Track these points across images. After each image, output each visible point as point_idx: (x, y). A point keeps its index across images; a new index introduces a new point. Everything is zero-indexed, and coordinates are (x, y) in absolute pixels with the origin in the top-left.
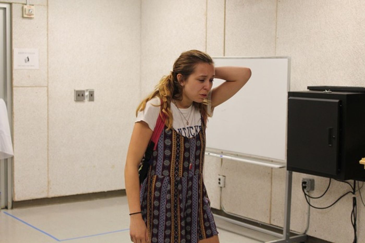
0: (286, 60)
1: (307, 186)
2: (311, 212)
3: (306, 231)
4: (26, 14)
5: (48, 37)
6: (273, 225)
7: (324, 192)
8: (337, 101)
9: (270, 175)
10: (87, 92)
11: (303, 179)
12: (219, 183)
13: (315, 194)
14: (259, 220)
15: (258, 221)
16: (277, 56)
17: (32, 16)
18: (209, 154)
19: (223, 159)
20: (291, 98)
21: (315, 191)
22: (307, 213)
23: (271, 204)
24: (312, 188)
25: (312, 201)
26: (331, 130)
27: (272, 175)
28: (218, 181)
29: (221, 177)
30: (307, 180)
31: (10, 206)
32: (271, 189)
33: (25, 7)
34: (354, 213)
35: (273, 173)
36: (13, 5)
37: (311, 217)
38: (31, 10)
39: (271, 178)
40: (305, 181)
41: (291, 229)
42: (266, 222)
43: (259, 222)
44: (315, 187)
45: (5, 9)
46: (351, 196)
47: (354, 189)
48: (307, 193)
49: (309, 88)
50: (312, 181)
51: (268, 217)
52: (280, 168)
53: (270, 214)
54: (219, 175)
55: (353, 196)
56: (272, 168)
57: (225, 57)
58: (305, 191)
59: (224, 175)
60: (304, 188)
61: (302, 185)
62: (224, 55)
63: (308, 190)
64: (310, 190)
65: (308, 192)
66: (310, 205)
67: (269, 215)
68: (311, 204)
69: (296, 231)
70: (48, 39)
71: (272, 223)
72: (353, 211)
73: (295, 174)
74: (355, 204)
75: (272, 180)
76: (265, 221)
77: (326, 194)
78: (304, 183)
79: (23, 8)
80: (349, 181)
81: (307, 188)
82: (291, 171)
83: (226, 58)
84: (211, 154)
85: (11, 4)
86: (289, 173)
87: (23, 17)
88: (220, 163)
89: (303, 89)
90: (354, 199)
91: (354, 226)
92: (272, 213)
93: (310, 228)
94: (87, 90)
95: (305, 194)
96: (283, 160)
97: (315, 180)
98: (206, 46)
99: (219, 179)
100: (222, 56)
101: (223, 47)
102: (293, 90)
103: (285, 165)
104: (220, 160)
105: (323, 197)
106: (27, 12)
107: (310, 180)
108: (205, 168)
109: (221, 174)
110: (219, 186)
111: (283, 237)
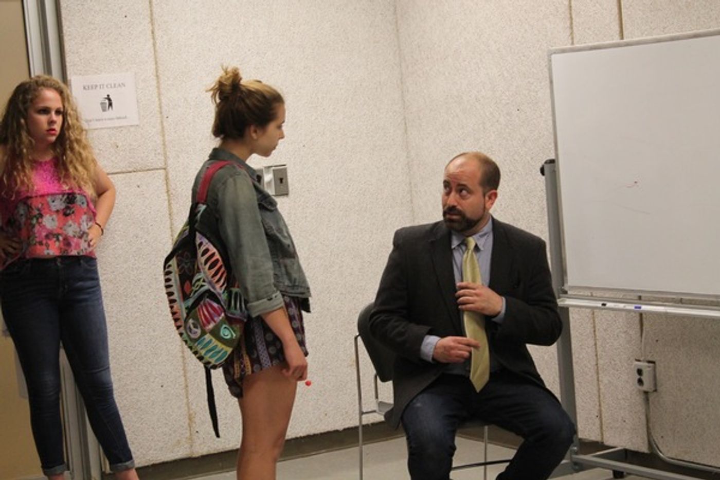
5: (154, 38)
10: (268, 172)
12: (640, 382)
18: (604, 305)
19: (644, 316)
28: (637, 376)
29: (643, 365)
54: (639, 361)
57: (625, 40)
59: (651, 359)
62: (622, 38)
70: (154, 45)
83: (628, 44)
84: (609, 305)
88: (637, 328)
94: (268, 169)
98: (571, 18)
99: (640, 372)
100: (617, 40)
101: (617, 17)
104: (637, 319)
108: (599, 344)
109: (642, 359)
110: (639, 391)
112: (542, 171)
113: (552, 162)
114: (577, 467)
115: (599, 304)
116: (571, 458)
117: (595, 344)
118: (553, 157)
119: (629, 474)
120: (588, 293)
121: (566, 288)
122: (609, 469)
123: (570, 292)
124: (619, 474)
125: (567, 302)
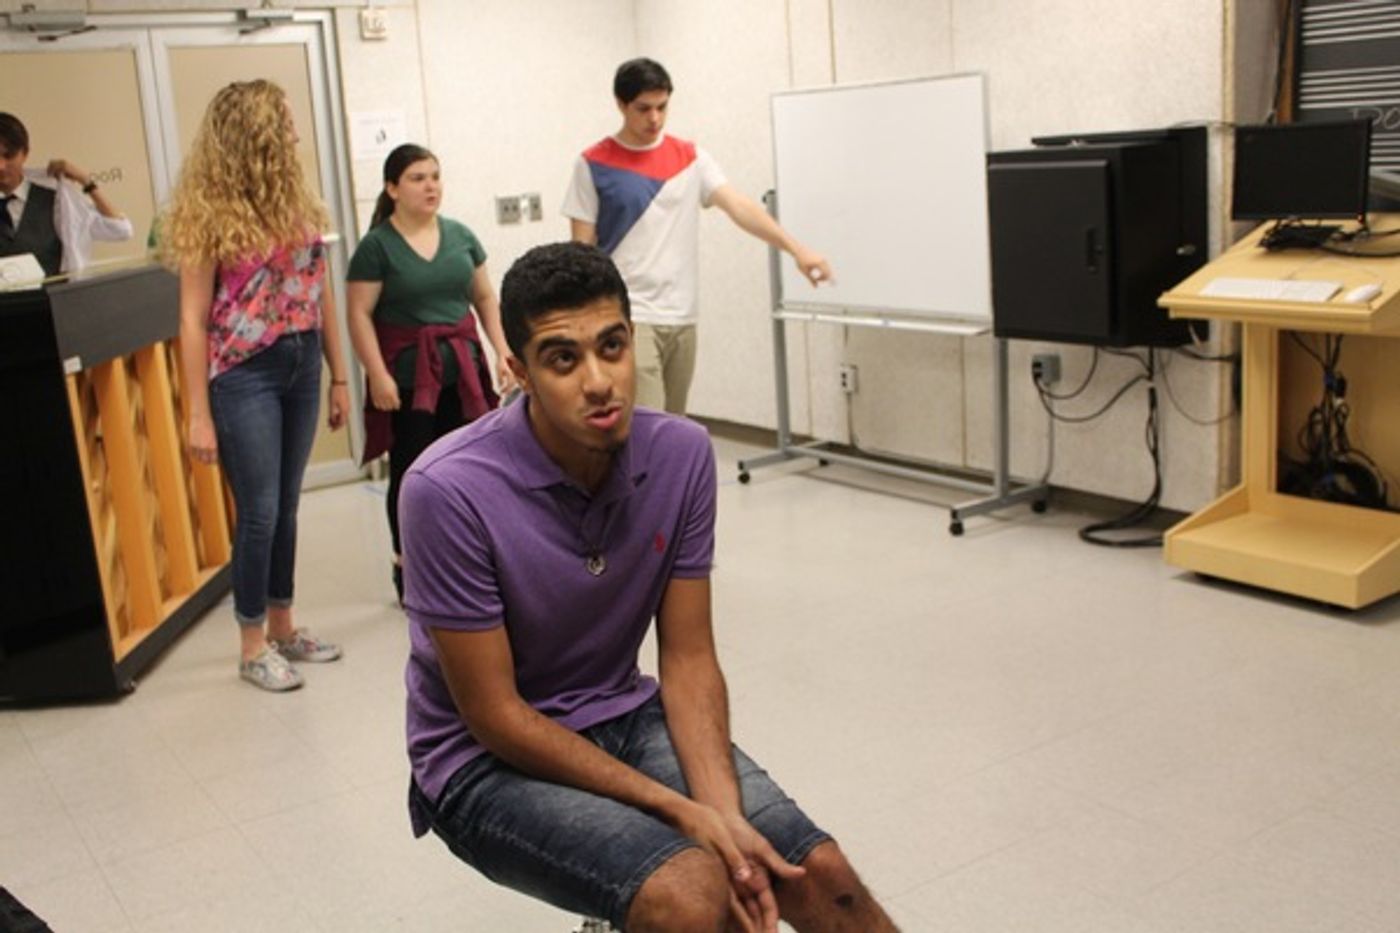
0: (977, 81)
1: (1043, 371)
2: (1056, 431)
3: (1047, 475)
4: (369, 30)
5: (423, 78)
6: (972, 469)
7: (1082, 384)
8: (1102, 163)
9: (959, 354)
10: (524, 200)
11: (1035, 356)
13: (1062, 388)
14: (939, 460)
15: (940, 463)
16: (957, 71)
17: (383, 34)
18: (814, 317)
19: (849, 326)
20: (994, 166)
21: (1063, 382)
22: (1047, 435)
23: (964, 421)
24: (1056, 375)
25: (1058, 407)
26: (1091, 235)
27: (962, 353)
28: (840, 380)
29: (847, 370)
30: (1043, 356)
32: (963, 386)
33: (365, 13)
34: (1153, 424)
35: (965, 349)
36: (339, 12)
37: (1055, 442)
38: (379, 21)
39: (962, 361)
40: (1040, 360)
41: (1011, 473)
42: (957, 464)
43: (940, 466)
44: (1062, 372)
45: (320, 24)
46: (1143, 387)
47: (1151, 369)
48: (1045, 389)
49: (1035, 141)
50: (1055, 361)
51: (958, 451)
52: (980, 333)
53: (964, 444)
54: (843, 365)
55: (1150, 385)
56: (962, 337)
57: (839, 84)
58: (1041, 383)
59: (854, 365)
60: (1037, 376)
61: (1033, 370)
62: (834, 80)
63: (1047, 381)
64: (1051, 381)
65: (1047, 385)
66: (1053, 414)
67: (961, 448)
68: (1056, 411)
69: (1023, 476)
70: (423, 84)
71: (969, 464)
72: (1150, 421)
73: (1015, 346)
74: (1153, 404)
75: (963, 366)
76: (955, 460)
77: (1087, 386)
78: (1037, 365)
79: (360, 17)
80: (1137, 350)
81: (1044, 376)
82: (1004, 339)
83: (839, 89)
84: (820, 317)
85: (332, 10)
86: (1001, 343)
87: (363, 38)
88: (843, 338)
89: (1024, 144)
90: (1152, 392)
91: (1155, 453)
92: (968, 440)
93: (1054, 469)
94: (524, 196)
95: (1041, 392)
96: (984, 316)
97: (1062, 356)
98: (791, 66)
99: (844, 376)
100: (830, 85)
101: (831, 65)
102: (997, 148)
103: (990, 326)
104: (841, 331)
105: (1081, 393)
106: (371, 26)
107: (1051, 355)
108: (810, 351)
109: (846, 364)
110: (843, 391)
111: (993, 492)
112: (764, 200)
113: (772, 193)
115: (810, 317)
116: (784, 449)
117: (807, 352)
118: (772, 187)
119: (833, 462)
120: (801, 307)
121: (783, 302)
122: (816, 458)
123: (786, 306)
124: (824, 463)
125: (783, 315)
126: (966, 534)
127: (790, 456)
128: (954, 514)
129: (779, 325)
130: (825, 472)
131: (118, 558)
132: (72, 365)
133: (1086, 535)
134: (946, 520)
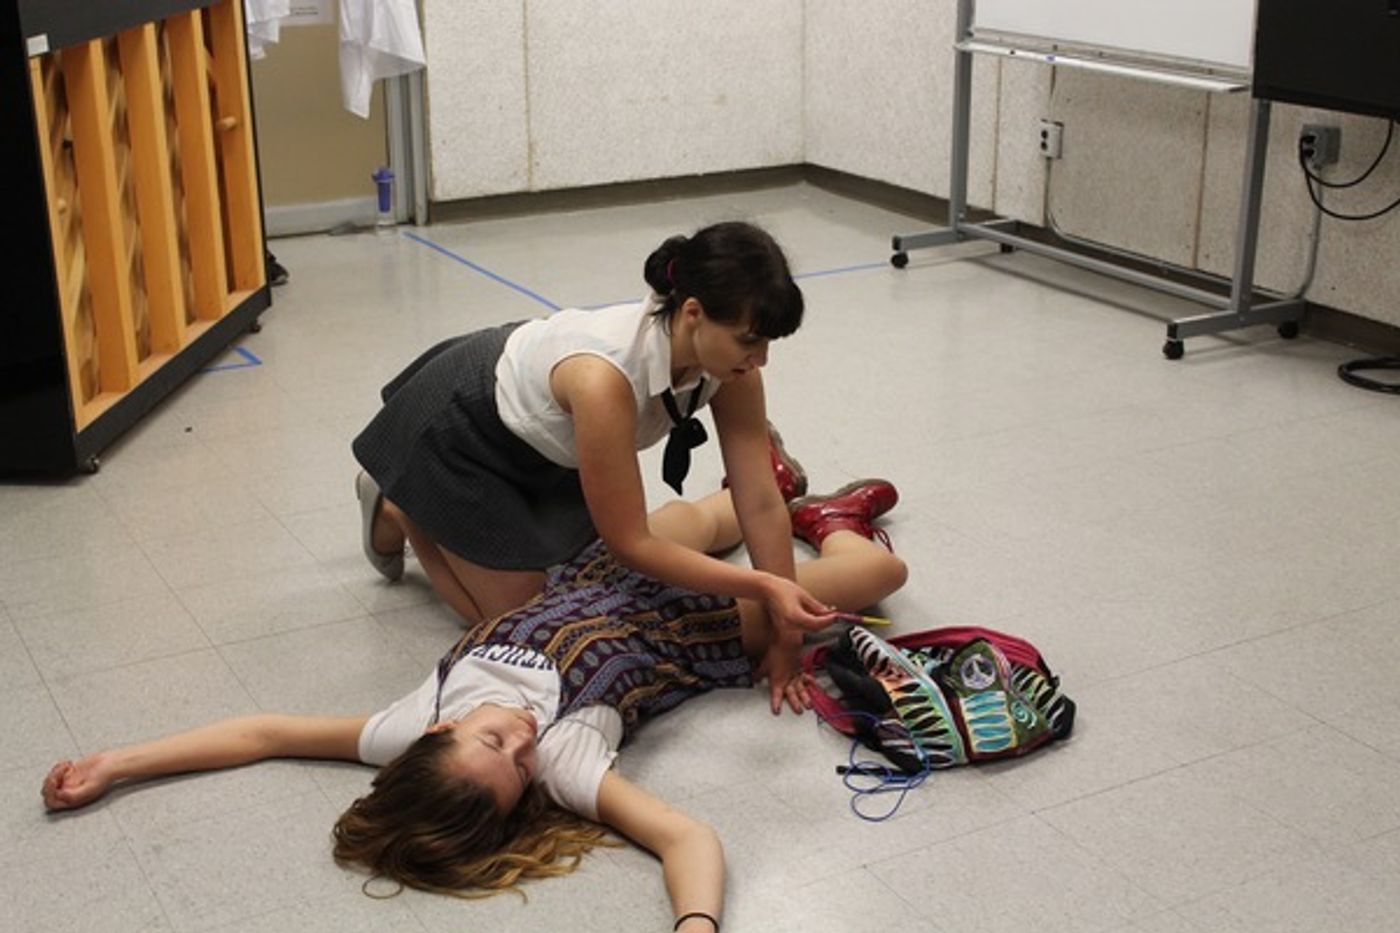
1: (1315, 149)
2: (1323, 230)
3: (1304, 288)
6: (1204, 272)
7: (1368, 168)
9: (1203, 116)
11: (1306, 127)
12: (1044, 146)
13: (1338, 174)
14: (1161, 256)
15: (1159, 261)
18: (1012, 53)
19: (1058, 69)
21: (1339, 166)
22: (1310, 235)
23: (1200, 207)
24: (1332, 156)
25: (1329, 198)
27: (1207, 116)
28: (1041, 139)
29: (1049, 127)
30: (1317, 128)
31: (421, 216)
32: (1204, 160)
35: (1212, 112)
37: (1321, 246)
39: (1206, 127)
40: (1311, 133)
41: (1256, 282)
42: (1184, 264)
43: (1160, 264)
44: (1342, 152)
48: (1314, 172)
50: (1333, 135)
51: (1188, 247)
52: (1233, 91)
53: (1197, 238)
54: (1044, 121)
56: (1209, 94)
58: (1310, 165)
59: (1060, 121)
60: (1305, 155)
61: (1301, 146)
63: (1318, 161)
64: (1323, 162)
65: (1317, 167)
66: (1321, 208)
67: (1191, 243)
68: (1326, 205)
69: (1273, 287)
71: (1201, 266)
73: (1280, 111)
75: (1206, 133)
76: (1181, 258)
77: (1373, 172)
78: (1307, 139)
81: (1315, 155)
82: (1265, 102)
84: (1019, 53)
86: (1261, 106)
88: (1048, 83)
92: (1203, 234)
93: (1315, 281)
95: (1308, 175)
96: (1243, 68)
97: (1344, 131)
99: (1045, 134)
103: (1249, 82)
104: (1049, 75)
105: (1363, 182)
107: (1327, 130)
108: (1003, 98)
109: (1049, 119)
110: (1041, 155)
111: (1229, 304)
114: (961, 236)
115: (1007, 52)
116: (956, 226)
117: (998, 100)
119: (1018, 249)
120: (996, 38)
121: (972, 29)
122: (996, 242)
123: (977, 35)
124: (1006, 249)
125: (972, 46)
126: (1186, 357)
127: (964, 236)
128: (1173, 330)
129: (965, 60)
130: (1006, 262)
131: (86, 301)
132: (37, 45)
133: (1348, 374)
134: (1161, 336)
